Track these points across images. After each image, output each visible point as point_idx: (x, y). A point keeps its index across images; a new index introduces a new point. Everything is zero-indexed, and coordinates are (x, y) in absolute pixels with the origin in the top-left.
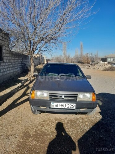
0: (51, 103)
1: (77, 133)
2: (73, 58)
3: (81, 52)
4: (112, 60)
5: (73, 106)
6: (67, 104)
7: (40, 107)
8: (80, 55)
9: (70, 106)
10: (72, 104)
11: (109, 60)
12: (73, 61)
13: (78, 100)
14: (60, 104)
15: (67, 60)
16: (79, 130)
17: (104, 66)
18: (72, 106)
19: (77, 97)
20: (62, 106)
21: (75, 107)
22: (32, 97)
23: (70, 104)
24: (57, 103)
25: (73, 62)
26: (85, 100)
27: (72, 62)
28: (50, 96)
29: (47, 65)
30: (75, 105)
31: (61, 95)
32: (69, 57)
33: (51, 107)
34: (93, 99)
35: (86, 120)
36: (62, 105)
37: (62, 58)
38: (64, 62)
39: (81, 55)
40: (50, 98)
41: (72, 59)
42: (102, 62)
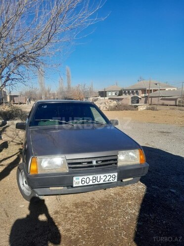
0: (75, 178)
1: (125, 224)
2: (56, 92)
3: (69, 83)
4: (114, 94)
5: (114, 176)
6: (102, 176)
7: (51, 188)
8: (67, 87)
9: (108, 178)
10: (112, 174)
11: (110, 94)
12: (56, 97)
13: (119, 164)
14: (91, 177)
15: (46, 96)
16: (125, 218)
17: (107, 103)
18: (111, 177)
19: (116, 160)
20: (94, 181)
21: (116, 178)
22: (33, 171)
23: (107, 175)
24: (85, 177)
25: (57, 99)
26: (129, 163)
27: (54, 99)
28: (69, 164)
29: (40, 106)
30: (116, 174)
31: (89, 160)
32: (49, 91)
33: (74, 185)
34: (141, 160)
35: (125, 195)
36: (94, 178)
37: (38, 92)
38: (41, 98)
39: (69, 87)
40: (70, 168)
41: (54, 95)
42: (100, 97)
